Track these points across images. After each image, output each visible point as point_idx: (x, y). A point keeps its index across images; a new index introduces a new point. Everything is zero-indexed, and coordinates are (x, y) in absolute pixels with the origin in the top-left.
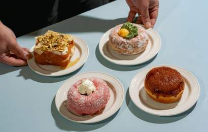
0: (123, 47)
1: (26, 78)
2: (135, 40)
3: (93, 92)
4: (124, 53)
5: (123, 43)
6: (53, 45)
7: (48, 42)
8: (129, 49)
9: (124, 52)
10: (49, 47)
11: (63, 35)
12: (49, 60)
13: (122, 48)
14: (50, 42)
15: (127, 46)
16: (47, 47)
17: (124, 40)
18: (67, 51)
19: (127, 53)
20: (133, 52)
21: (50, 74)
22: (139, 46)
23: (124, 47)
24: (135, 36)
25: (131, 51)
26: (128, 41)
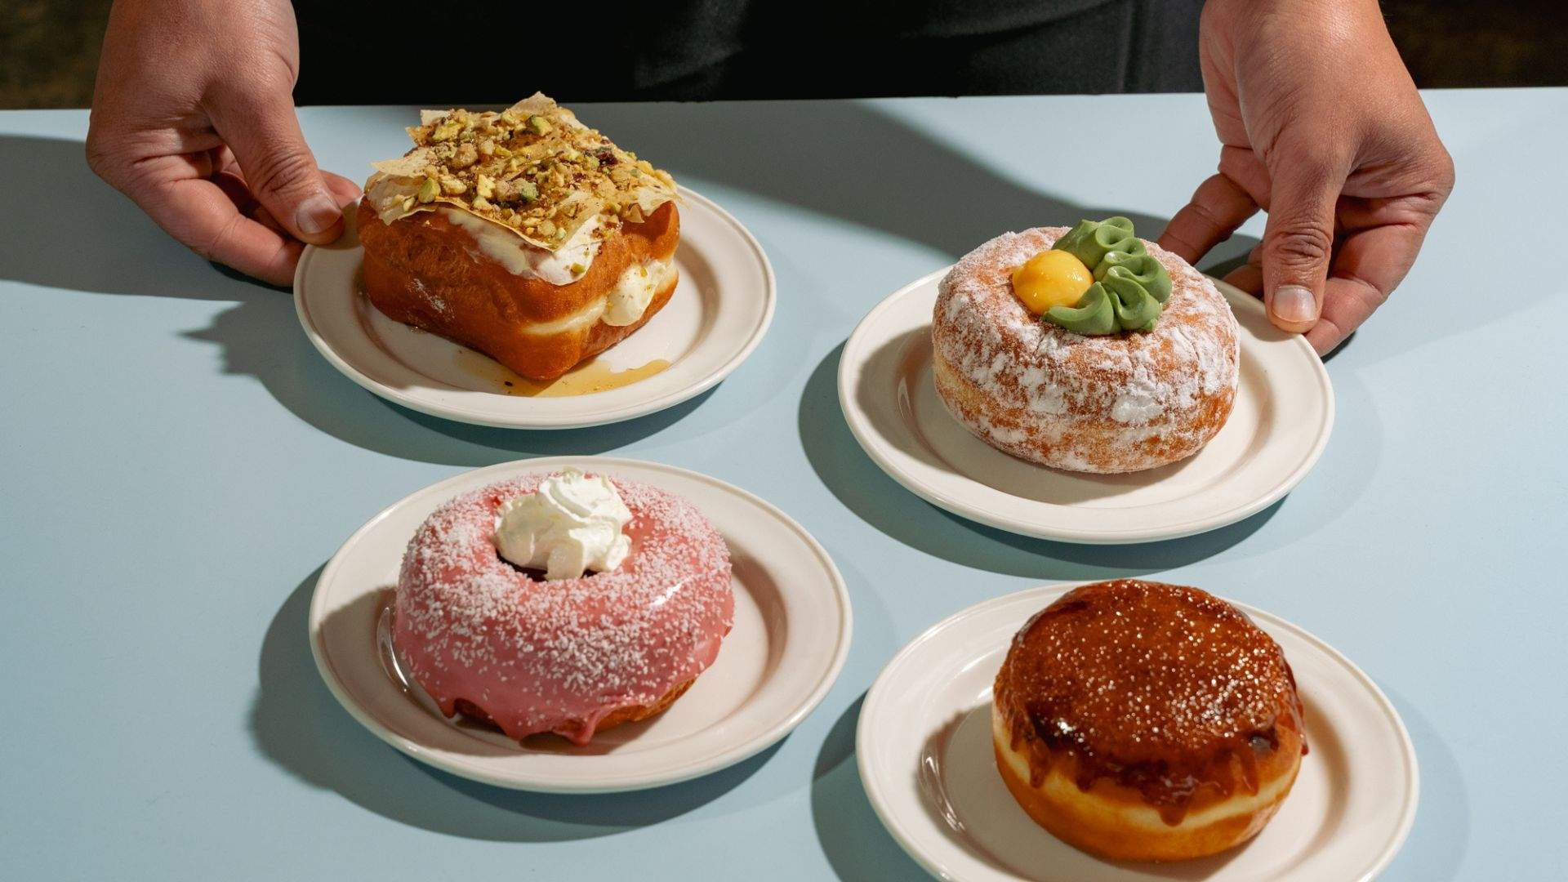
0: (1000, 377)
1: (234, 365)
2: (1108, 354)
3: (589, 572)
4: (999, 434)
5: (1011, 344)
6: (504, 188)
7: (481, 159)
8: (1036, 405)
9: (997, 422)
10: (469, 195)
11: (619, 154)
12: (432, 285)
13: (994, 388)
14: (500, 165)
15: (1032, 378)
16: (459, 186)
17: (1029, 333)
18: (586, 263)
19: (1017, 436)
20: (1067, 441)
21: (401, 385)
22: (1124, 410)
23: (1008, 380)
24: (1122, 332)
25: (1055, 431)
26: (1051, 345)
